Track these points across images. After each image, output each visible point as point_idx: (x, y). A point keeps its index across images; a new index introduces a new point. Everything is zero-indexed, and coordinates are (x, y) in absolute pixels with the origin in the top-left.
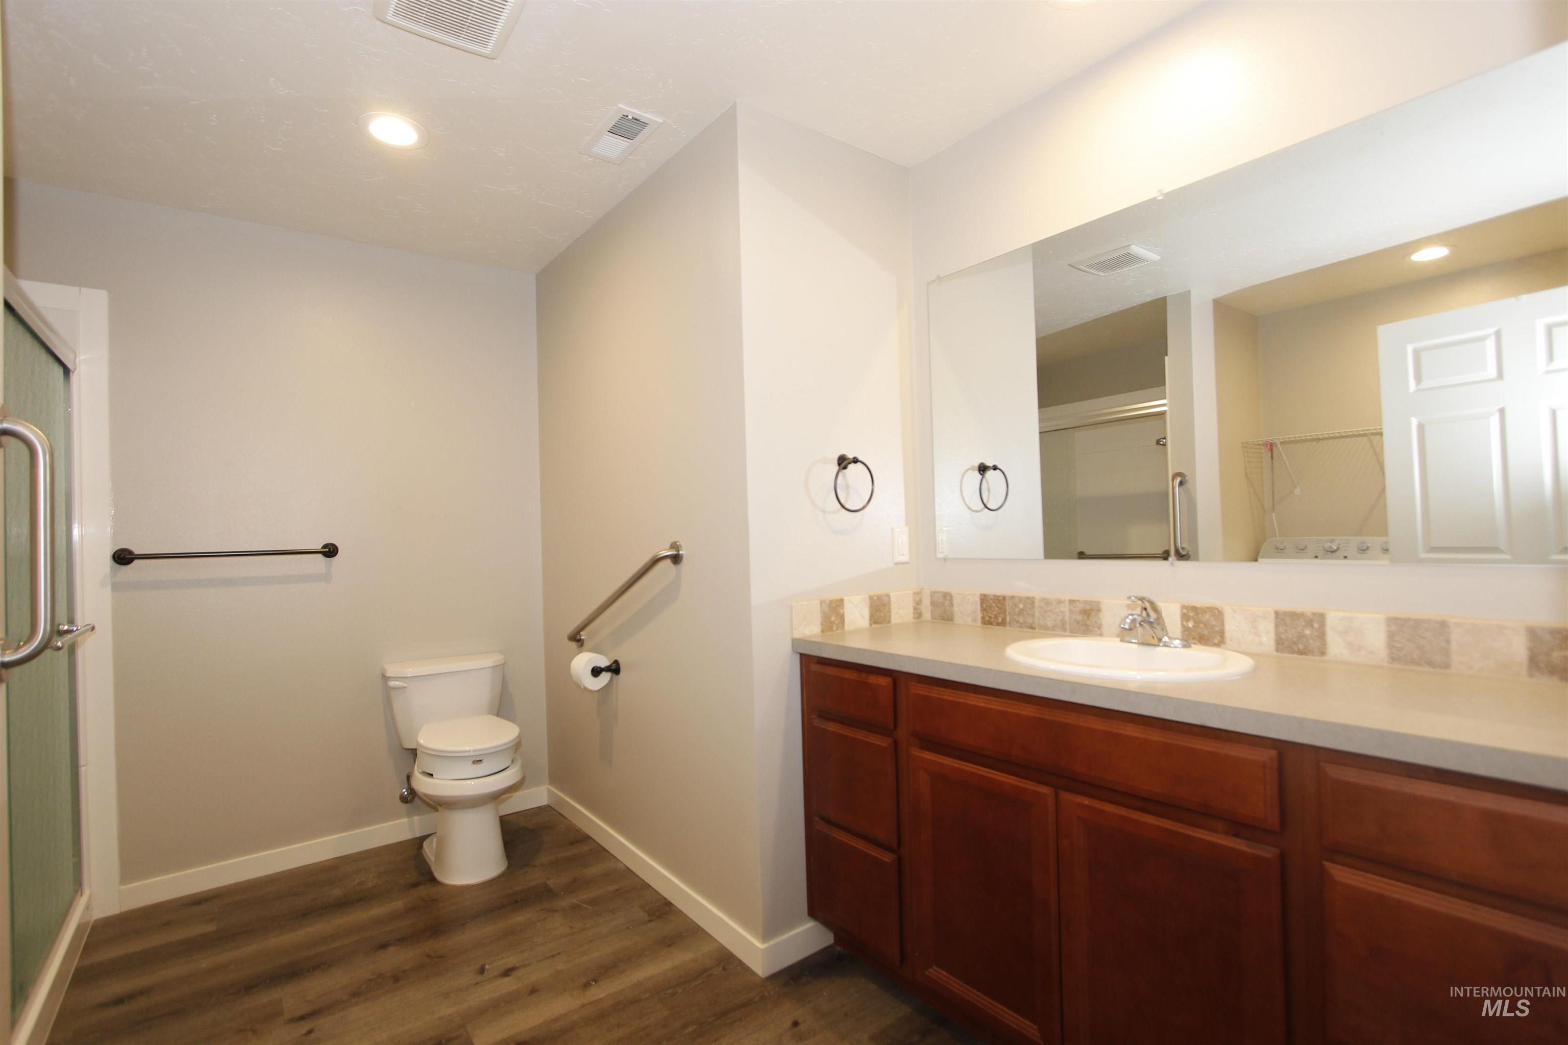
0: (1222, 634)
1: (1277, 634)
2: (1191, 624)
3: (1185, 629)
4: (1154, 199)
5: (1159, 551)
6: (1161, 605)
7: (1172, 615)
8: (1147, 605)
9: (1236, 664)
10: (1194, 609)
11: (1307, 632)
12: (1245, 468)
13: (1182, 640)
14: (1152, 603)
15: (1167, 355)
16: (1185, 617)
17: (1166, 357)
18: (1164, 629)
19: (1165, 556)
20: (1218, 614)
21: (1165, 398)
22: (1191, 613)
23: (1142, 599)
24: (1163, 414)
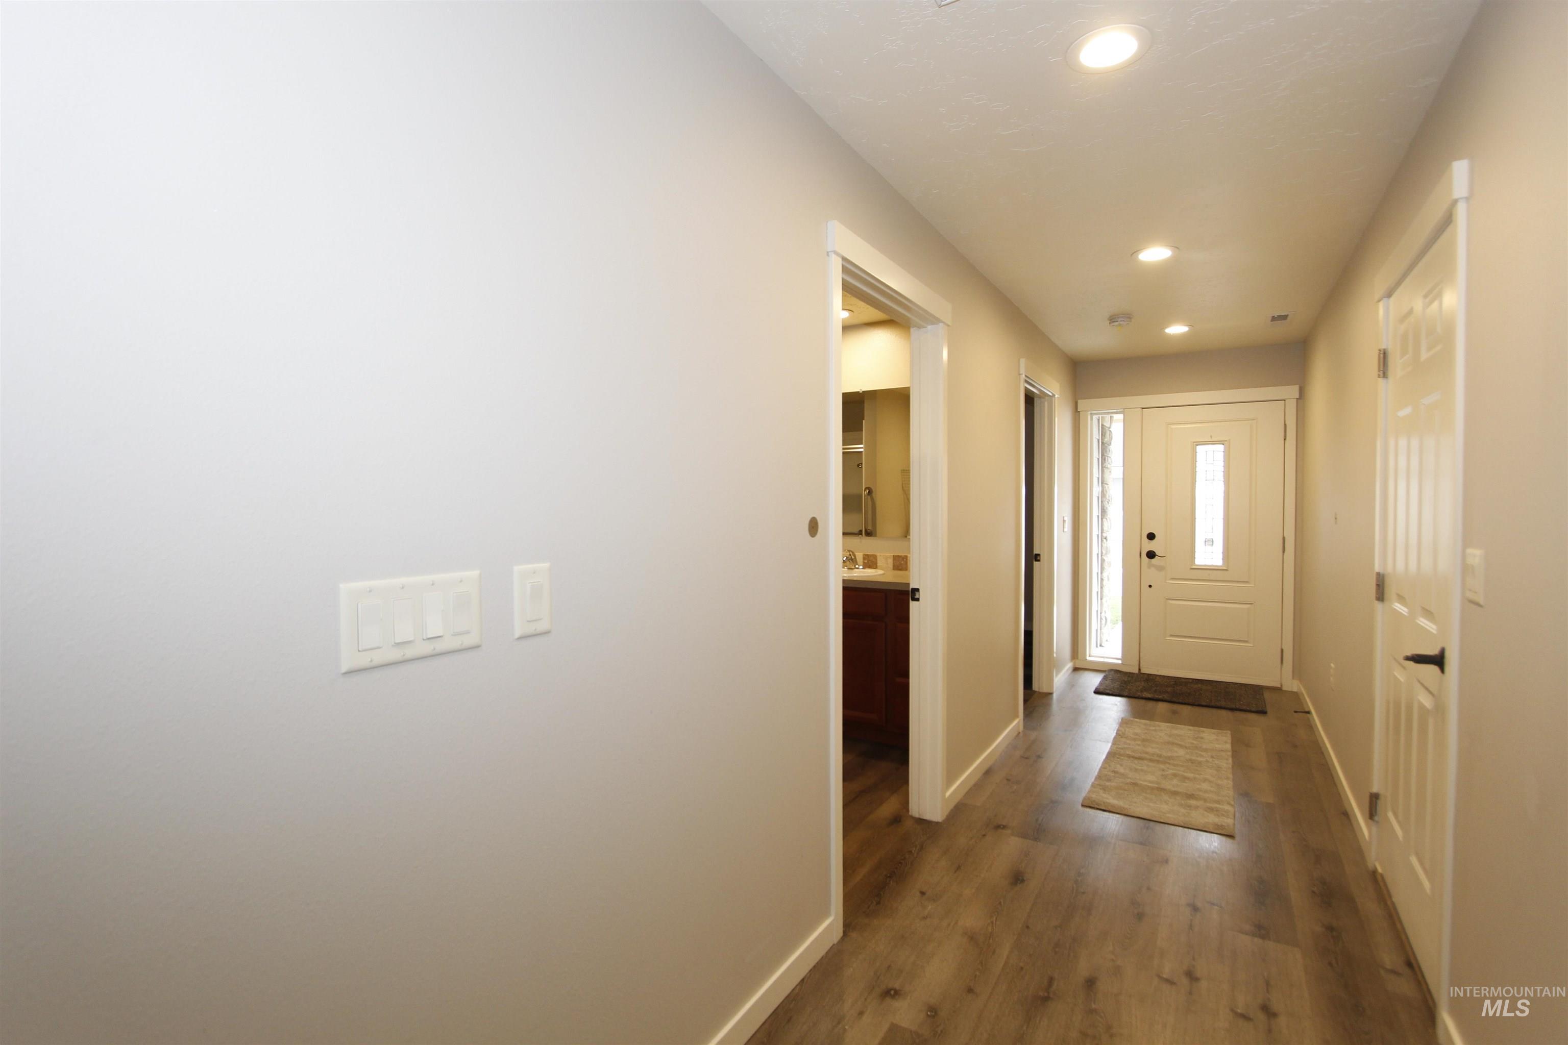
0: (876, 564)
1: (894, 563)
2: (866, 561)
3: (864, 563)
4: (858, 392)
5: (856, 530)
6: (857, 554)
7: (859, 557)
8: (851, 553)
9: (880, 572)
10: (868, 555)
11: (902, 562)
12: (903, 484)
13: (863, 566)
14: (852, 552)
15: (864, 419)
16: (864, 559)
17: (864, 421)
18: (856, 561)
19: (860, 533)
20: (875, 557)
21: (862, 444)
22: (866, 557)
23: (849, 551)
24: (861, 452)
